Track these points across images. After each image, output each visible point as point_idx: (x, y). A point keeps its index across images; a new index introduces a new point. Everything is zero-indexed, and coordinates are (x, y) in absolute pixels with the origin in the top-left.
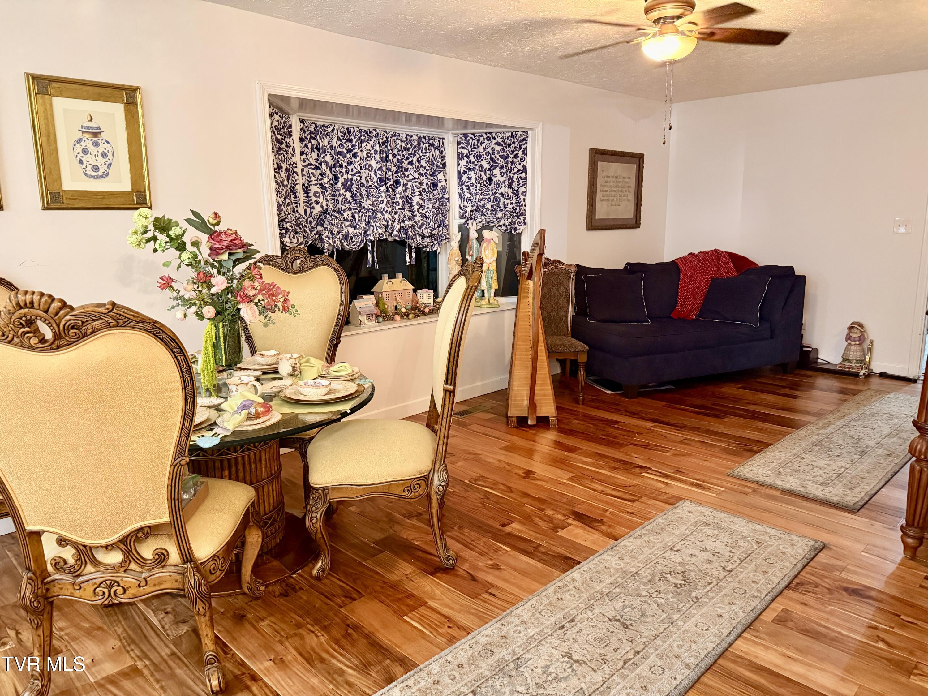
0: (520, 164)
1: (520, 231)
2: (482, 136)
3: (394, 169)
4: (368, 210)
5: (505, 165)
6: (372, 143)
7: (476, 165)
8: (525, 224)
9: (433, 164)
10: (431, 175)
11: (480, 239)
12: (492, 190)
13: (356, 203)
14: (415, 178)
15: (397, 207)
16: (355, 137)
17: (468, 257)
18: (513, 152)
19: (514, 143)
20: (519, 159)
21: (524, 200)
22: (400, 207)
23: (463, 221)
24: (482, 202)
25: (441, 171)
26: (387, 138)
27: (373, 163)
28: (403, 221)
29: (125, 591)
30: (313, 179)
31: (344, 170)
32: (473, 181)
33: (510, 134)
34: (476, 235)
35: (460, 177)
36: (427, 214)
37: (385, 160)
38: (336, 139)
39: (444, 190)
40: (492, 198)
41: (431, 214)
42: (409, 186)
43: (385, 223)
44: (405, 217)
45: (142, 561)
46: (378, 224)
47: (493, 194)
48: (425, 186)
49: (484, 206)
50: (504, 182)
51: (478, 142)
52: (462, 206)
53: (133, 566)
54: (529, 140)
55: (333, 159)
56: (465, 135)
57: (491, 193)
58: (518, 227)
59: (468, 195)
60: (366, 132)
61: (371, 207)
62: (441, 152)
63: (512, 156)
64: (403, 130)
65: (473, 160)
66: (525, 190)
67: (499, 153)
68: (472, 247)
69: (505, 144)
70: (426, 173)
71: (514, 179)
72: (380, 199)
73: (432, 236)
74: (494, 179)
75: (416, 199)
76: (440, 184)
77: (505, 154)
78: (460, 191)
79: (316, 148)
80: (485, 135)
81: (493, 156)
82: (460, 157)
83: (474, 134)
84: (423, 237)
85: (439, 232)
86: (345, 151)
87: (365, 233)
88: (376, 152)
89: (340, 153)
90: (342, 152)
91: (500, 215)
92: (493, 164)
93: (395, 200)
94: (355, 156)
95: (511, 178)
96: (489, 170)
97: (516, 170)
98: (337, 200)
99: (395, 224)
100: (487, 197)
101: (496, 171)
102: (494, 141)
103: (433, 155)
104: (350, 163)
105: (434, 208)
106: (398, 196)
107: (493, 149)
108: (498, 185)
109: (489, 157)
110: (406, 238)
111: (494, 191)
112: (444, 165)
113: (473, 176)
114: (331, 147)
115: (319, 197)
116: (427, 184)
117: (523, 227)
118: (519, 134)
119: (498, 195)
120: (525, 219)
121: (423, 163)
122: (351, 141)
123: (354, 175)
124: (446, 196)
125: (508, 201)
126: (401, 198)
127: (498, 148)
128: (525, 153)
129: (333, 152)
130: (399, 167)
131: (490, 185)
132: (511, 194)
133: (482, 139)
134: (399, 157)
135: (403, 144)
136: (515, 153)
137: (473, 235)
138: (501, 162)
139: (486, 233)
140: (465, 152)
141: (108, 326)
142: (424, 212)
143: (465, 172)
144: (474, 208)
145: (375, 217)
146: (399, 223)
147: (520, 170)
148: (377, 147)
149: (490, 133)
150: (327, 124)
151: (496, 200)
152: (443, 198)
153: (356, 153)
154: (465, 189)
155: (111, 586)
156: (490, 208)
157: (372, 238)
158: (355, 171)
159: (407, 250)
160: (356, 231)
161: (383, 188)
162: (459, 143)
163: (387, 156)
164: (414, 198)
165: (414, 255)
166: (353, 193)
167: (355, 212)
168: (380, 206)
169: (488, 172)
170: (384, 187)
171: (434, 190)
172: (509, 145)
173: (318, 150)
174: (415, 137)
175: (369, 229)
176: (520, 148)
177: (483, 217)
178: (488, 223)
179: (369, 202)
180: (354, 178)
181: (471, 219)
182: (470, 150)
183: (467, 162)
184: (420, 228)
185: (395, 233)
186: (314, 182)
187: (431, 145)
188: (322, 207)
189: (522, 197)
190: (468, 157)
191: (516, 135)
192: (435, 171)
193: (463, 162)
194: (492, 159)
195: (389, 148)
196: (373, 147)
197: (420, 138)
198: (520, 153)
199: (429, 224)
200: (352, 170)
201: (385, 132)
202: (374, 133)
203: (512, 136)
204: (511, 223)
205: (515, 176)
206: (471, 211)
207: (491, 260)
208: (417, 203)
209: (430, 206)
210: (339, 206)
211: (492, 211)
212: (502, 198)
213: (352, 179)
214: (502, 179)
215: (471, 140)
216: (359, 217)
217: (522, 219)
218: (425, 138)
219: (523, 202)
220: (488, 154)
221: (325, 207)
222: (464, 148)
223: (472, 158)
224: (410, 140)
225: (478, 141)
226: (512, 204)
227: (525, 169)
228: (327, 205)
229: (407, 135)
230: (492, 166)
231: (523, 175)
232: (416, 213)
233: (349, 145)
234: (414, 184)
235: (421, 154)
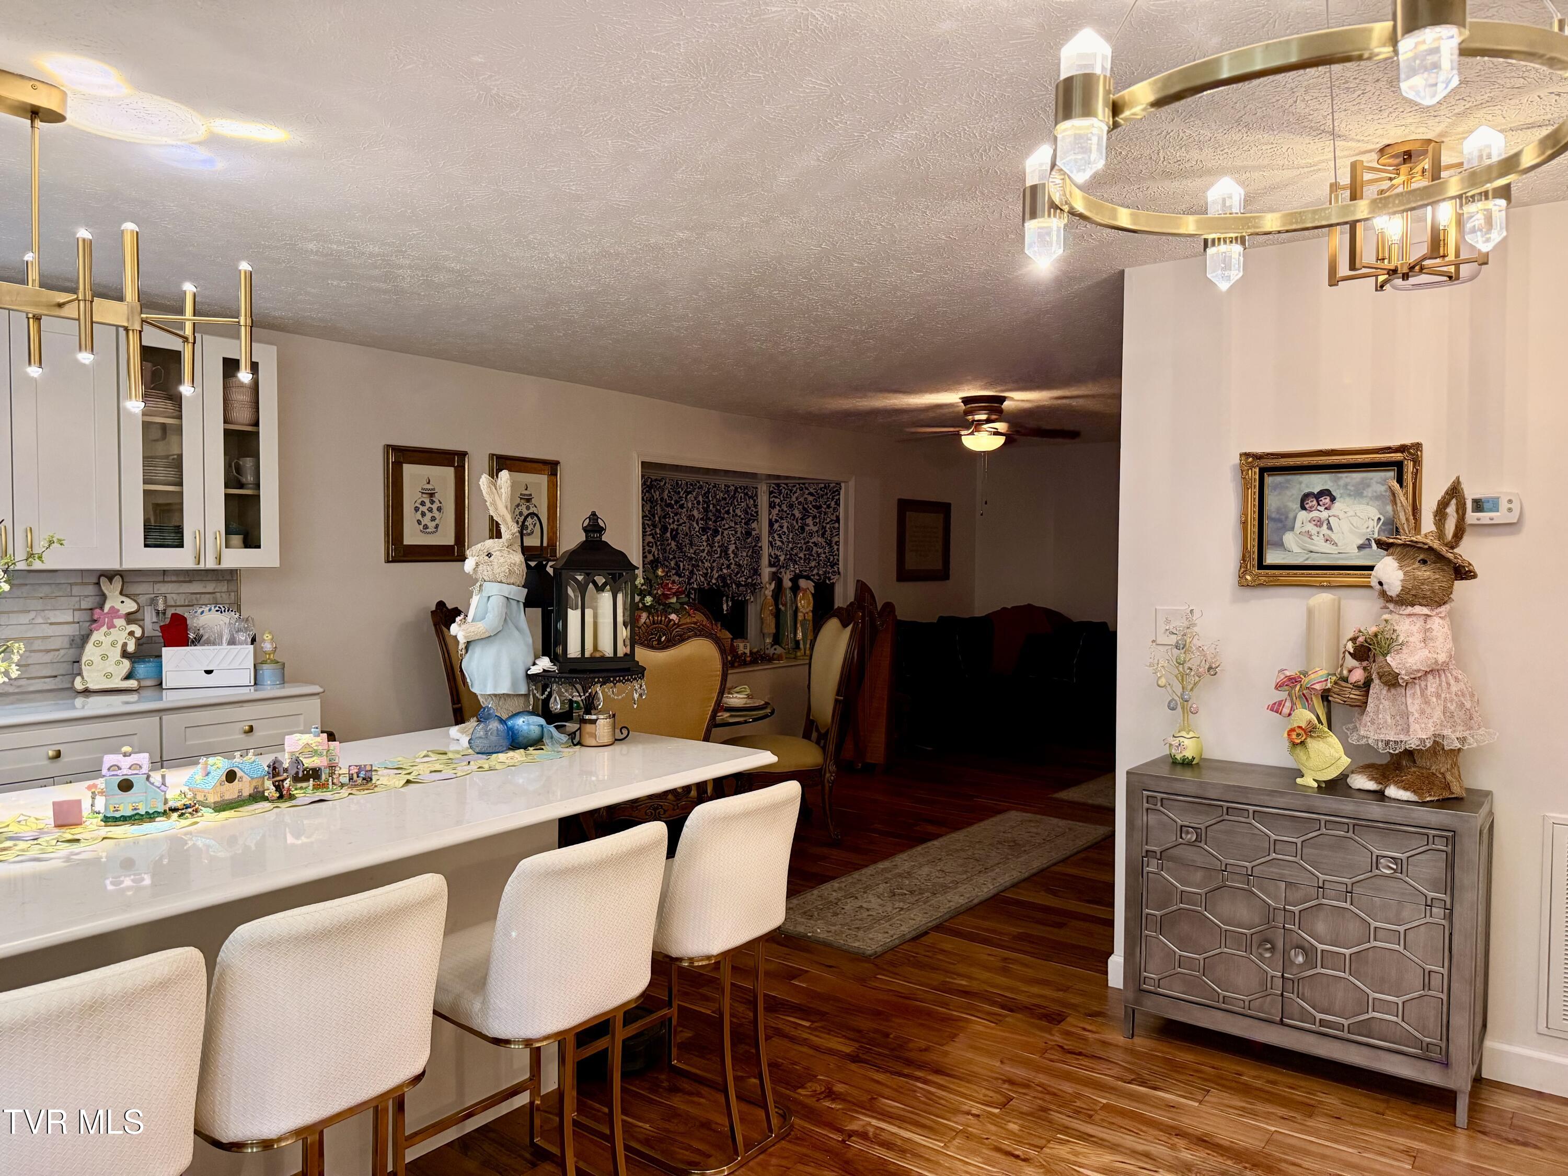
0: (833, 514)
1: (834, 581)
2: (794, 486)
3: (713, 518)
4: (691, 559)
5: (818, 515)
6: (694, 494)
7: (788, 514)
8: (839, 573)
9: (747, 513)
10: (745, 524)
11: (795, 589)
12: (804, 539)
13: (682, 552)
14: (731, 527)
15: (716, 556)
16: (682, 490)
17: (781, 606)
18: (826, 502)
19: (827, 494)
20: (832, 509)
21: (838, 550)
22: (718, 555)
23: (774, 569)
24: (795, 551)
25: (754, 520)
26: (709, 489)
27: (695, 513)
28: (721, 570)
29: (665, 811)
30: (648, 529)
31: (671, 521)
32: (785, 529)
33: (823, 485)
34: (790, 584)
35: (771, 524)
36: (741, 562)
37: (706, 510)
38: (666, 492)
39: (758, 539)
40: (804, 547)
41: (745, 562)
42: (725, 535)
43: (705, 571)
44: (723, 565)
46: (701, 573)
47: (805, 543)
48: (739, 535)
49: (796, 555)
50: (817, 532)
51: (791, 492)
52: (772, 554)
54: (842, 492)
55: (663, 510)
56: (778, 485)
57: (802, 541)
58: (832, 577)
59: (779, 543)
60: (691, 485)
61: (693, 556)
62: (755, 501)
63: (825, 506)
64: (722, 482)
65: (785, 509)
66: (837, 539)
67: (811, 503)
68: (786, 597)
69: (818, 494)
70: (741, 522)
71: (827, 529)
72: (701, 548)
73: (746, 585)
74: (807, 528)
75: (732, 547)
76: (754, 533)
77: (818, 504)
78: (771, 539)
79: (650, 500)
80: (797, 485)
81: (806, 506)
82: (772, 506)
83: (786, 484)
84: (739, 585)
85: (753, 580)
86: (673, 502)
87: (689, 580)
88: (698, 503)
89: (670, 505)
90: (671, 503)
91: (813, 564)
92: (805, 513)
93: (714, 549)
94: (682, 507)
95: (824, 528)
96: (802, 519)
97: (828, 520)
98: (665, 549)
99: (715, 572)
100: (799, 546)
101: (809, 521)
102: (807, 492)
103: (747, 505)
104: (676, 514)
105: (747, 556)
106: (716, 544)
107: (806, 499)
108: (811, 534)
109: (800, 507)
110: (723, 586)
111: (807, 540)
112: (757, 512)
113: (786, 525)
114: (662, 499)
115: (652, 547)
116: (742, 532)
117: (837, 577)
118: (832, 485)
119: (810, 544)
120: (838, 568)
121: (738, 512)
122: (679, 493)
123: (680, 525)
124: (760, 545)
125: (820, 551)
126: (719, 546)
127: (811, 498)
128: (838, 503)
129: (663, 504)
130: (718, 517)
131: (802, 534)
132: (824, 544)
133: (795, 489)
134: (718, 507)
135: (722, 495)
136: (828, 503)
137: (787, 584)
138: (814, 512)
139: (803, 583)
140: (777, 501)
142: (737, 560)
143: (777, 521)
144: (788, 556)
145: (698, 566)
146: (717, 572)
147: (832, 520)
148: (701, 499)
149: (804, 484)
150: (660, 478)
151: (809, 549)
152: (756, 546)
153: (683, 504)
154: (776, 537)
155: (657, 808)
156: (803, 557)
157: (695, 586)
158: (681, 521)
159: (724, 598)
160: (681, 579)
161: (704, 538)
162: (771, 493)
163: (708, 506)
164: (730, 546)
165: (730, 604)
166: (678, 542)
167: (680, 561)
168: (701, 554)
169: (800, 521)
170: (706, 536)
171: (748, 538)
172: (822, 496)
173: (652, 503)
174: (732, 488)
175: (692, 578)
176: (833, 499)
177: (797, 566)
178: (801, 571)
179: (692, 551)
180: (681, 528)
181: (784, 567)
182: (782, 499)
183: (779, 511)
184: (735, 576)
185: (714, 581)
186: (648, 533)
187: (746, 494)
188: (654, 555)
189: (836, 547)
190: (780, 507)
191: (829, 486)
192: (750, 520)
193: (775, 512)
194: (804, 508)
195: (711, 499)
196: (695, 498)
197: (736, 489)
198: (833, 504)
199: (743, 572)
200: (678, 521)
201: (707, 483)
202: (698, 485)
203: (825, 487)
204: (825, 572)
205: (828, 526)
206: (785, 560)
207: (808, 610)
208: (733, 552)
209: (745, 554)
210: (667, 554)
211: (805, 560)
212: (814, 547)
213: (677, 529)
214: (815, 529)
215: (783, 490)
216: (684, 565)
217: (836, 569)
218: (740, 487)
219: (836, 552)
220: (800, 503)
221: (657, 556)
222: (776, 497)
223: (784, 508)
224: (728, 491)
225: (791, 491)
226: (825, 553)
227: (838, 520)
228: (658, 554)
229: (725, 485)
230: (805, 515)
231: (836, 525)
232: (732, 561)
233: (676, 497)
234: (730, 532)
235: (736, 503)
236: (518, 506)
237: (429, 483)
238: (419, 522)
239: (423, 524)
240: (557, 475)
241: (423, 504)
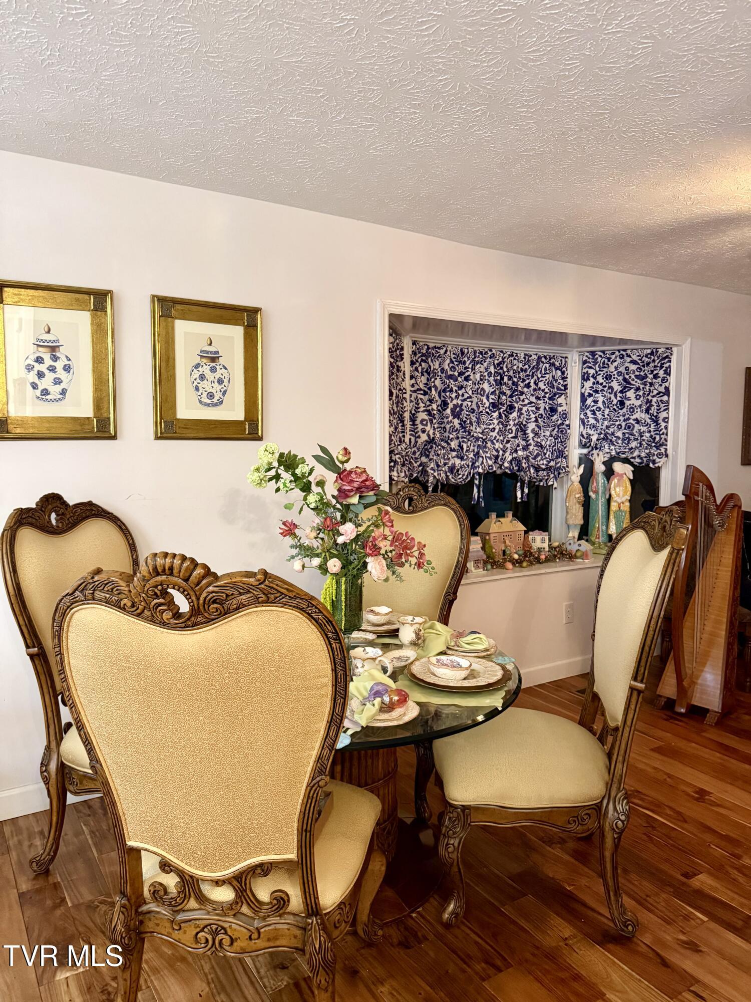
0: (661, 385)
1: (660, 464)
2: (613, 353)
3: (509, 393)
4: (478, 439)
5: (641, 387)
6: (485, 364)
7: (605, 387)
8: (667, 456)
9: (553, 387)
10: (550, 399)
11: (609, 473)
12: (624, 416)
13: (465, 432)
14: (531, 403)
15: (510, 436)
16: (468, 359)
17: (591, 494)
18: (652, 371)
19: (654, 361)
20: (660, 379)
21: (666, 428)
22: (513, 435)
23: (585, 451)
24: (612, 430)
25: (562, 394)
26: (503, 358)
27: (486, 386)
28: (516, 451)
29: (232, 941)
30: (422, 405)
31: (454, 395)
32: (600, 404)
33: (649, 351)
34: (603, 468)
35: (583, 399)
36: (543, 443)
37: (500, 383)
38: (448, 361)
39: (565, 416)
40: (623, 424)
41: (548, 443)
42: (523, 411)
43: (495, 453)
44: (518, 446)
45: (255, 905)
46: (488, 455)
47: (625, 420)
48: (541, 411)
49: (613, 434)
50: (640, 406)
51: (609, 361)
52: (584, 433)
53: (245, 909)
54: (674, 358)
55: (443, 383)
56: (593, 353)
57: (622, 418)
58: (658, 460)
59: (592, 421)
60: (481, 353)
61: (480, 436)
62: (563, 373)
63: (651, 376)
64: (521, 349)
65: (601, 381)
66: (666, 415)
67: (634, 372)
68: (598, 483)
69: (643, 362)
70: (544, 397)
71: (653, 403)
72: (491, 427)
73: (548, 469)
74: (627, 403)
75: (532, 426)
76: (560, 409)
77: (642, 373)
78: (582, 416)
79: (426, 372)
80: (617, 353)
81: (627, 377)
82: (585, 378)
83: (603, 352)
84: (538, 469)
85: (556, 463)
86: (456, 374)
87: (473, 464)
88: (490, 374)
89: (450, 377)
90: (454, 375)
91: (634, 444)
92: (626, 385)
93: (509, 427)
94: (467, 379)
95: (649, 402)
96: (621, 392)
97: (655, 392)
98: (445, 428)
99: (507, 454)
100: (617, 423)
101: (631, 394)
102: (629, 359)
103: (553, 377)
104: (461, 388)
105: (551, 436)
106: (511, 423)
107: (627, 369)
108: (632, 409)
109: (621, 378)
110: (518, 470)
111: (627, 416)
112: (566, 386)
113: (601, 399)
114: (443, 370)
115: (426, 425)
116: (545, 408)
117: (664, 459)
118: (660, 351)
119: (631, 421)
120: (666, 450)
121: (541, 385)
122: (465, 363)
123: (465, 400)
124: (567, 422)
125: (643, 429)
126: (514, 425)
127: (633, 367)
128: (668, 372)
129: (444, 375)
130: (515, 391)
131: (621, 409)
132: (649, 421)
133: (613, 357)
134: (515, 380)
135: (521, 365)
136: (655, 372)
137: (599, 468)
138: (638, 383)
139: (618, 467)
140: (592, 372)
141: (257, 602)
142: (539, 440)
143: (590, 395)
144: (602, 436)
145: (485, 447)
146: (511, 453)
147: (660, 392)
148: (492, 369)
149: (625, 350)
150: (439, 345)
151: (629, 427)
152: (562, 424)
153: (469, 376)
154: (589, 414)
155: (215, 933)
156: (621, 436)
157: (481, 470)
158: (466, 396)
159: (519, 484)
160: (463, 463)
161: (496, 414)
162: (585, 362)
163: (502, 378)
164: (529, 425)
165: (526, 491)
166: (461, 420)
167: (463, 441)
168: (491, 434)
169: (619, 395)
170: (497, 413)
171: (553, 416)
172: (648, 364)
173: (429, 374)
174: (534, 357)
175: (477, 461)
176: (661, 367)
177: (612, 447)
178: (618, 453)
179: (479, 430)
180: (465, 403)
181: (597, 449)
182: (598, 369)
183: (594, 383)
184: (534, 459)
185: (506, 465)
186: (422, 409)
187: (553, 365)
188: (429, 436)
189: (663, 425)
190: (595, 378)
191: (657, 352)
192: (555, 394)
193: (588, 384)
194: (625, 380)
195: (505, 369)
196: (486, 369)
197: (539, 358)
198: (661, 373)
199: (545, 454)
200: (463, 395)
201: (502, 352)
202: (490, 353)
203: (652, 353)
204: (648, 455)
205: (655, 400)
206: (598, 440)
207: (624, 499)
208: (533, 431)
209: (548, 433)
210: (447, 434)
211: (623, 440)
212: (636, 425)
213: (462, 405)
214: (638, 403)
215: (599, 359)
216: (468, 447)
217: (663, 450)
218: (545, 357)
219: (664, 430)
220: (620, 374)
221: (432, 436)
222: (590, 368)
223: (600, 379)
224: (529, 361)
225: (609, 359)
226: (650, 432)
227: (667, 392)
228: (434, 434)
229: (525, 355)
230: (625, 387)
231: (665, 398)
232: (531, 441)
233: (461, 368)
234: (530, 409)
235: (539, 376)
236: (197, 366)
237: (49, 332)
238: (34, 386)
239: (41, 388)
240: (257, 327)
241: (39, 360)
